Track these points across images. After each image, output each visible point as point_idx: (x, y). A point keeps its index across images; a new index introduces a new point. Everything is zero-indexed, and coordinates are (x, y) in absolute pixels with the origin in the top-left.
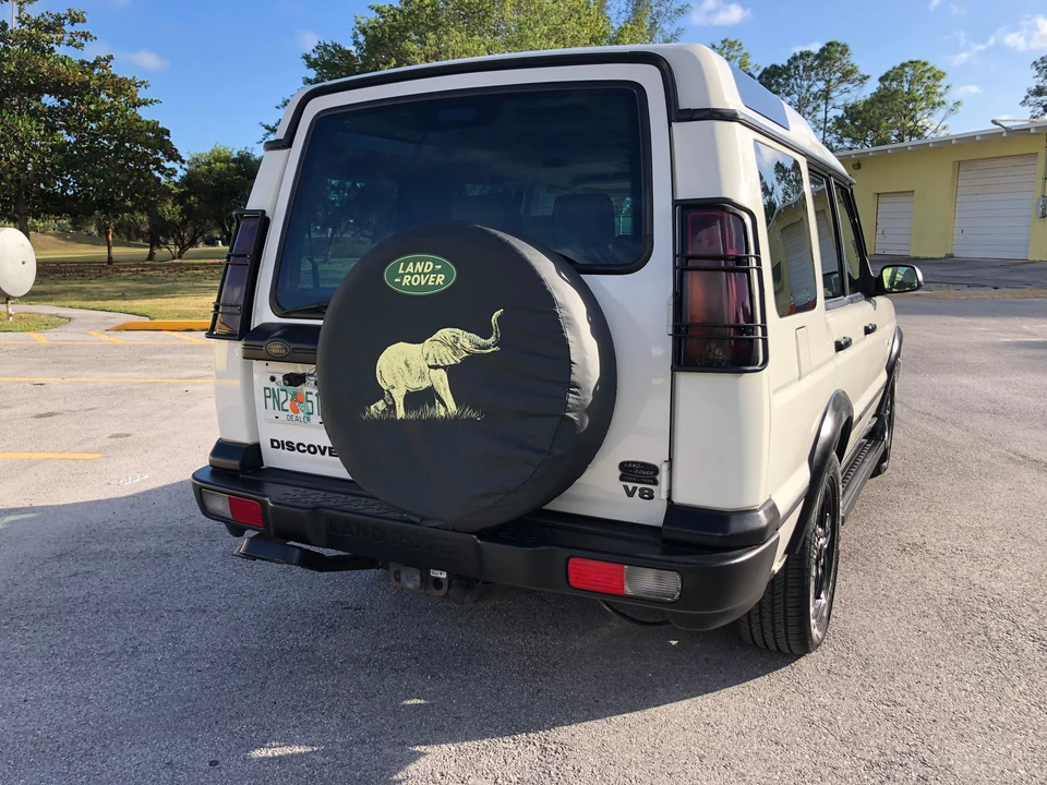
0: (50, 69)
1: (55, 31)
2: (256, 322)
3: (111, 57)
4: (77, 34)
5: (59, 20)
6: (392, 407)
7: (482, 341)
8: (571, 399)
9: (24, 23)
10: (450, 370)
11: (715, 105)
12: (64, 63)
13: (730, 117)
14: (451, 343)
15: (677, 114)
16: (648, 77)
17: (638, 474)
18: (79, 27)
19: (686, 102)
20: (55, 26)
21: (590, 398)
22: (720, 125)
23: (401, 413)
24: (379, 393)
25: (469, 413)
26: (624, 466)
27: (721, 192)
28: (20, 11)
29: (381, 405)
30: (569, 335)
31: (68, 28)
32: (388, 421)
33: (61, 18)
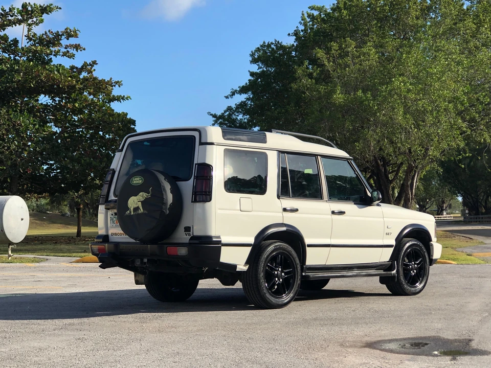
0: (47, 76)
1: (54, 45)
2: (109, 199)
3: (94, 63)
4: (71, 46)
5: (58, 37)
6: (131, 212)
7: (148, 195)
8: (164, 207)
9: (31, 40)
10: (142, 202)
11: (208, 142)
12: (58, 71)
13: (212, 144)
14: (142, 196)
15: (201, 144)
16: (196, 134)
17: (188, 229)
18: (73, 41)
19: (203, 141)
20: (55, 40)
21: (168, 207)
22: (208, 147)
23: (132, 213)
24: (128, 209)
25: (145, 212)
26: (185, 228)
27: (205, 161)
28: (29, 30)
29: (128, 212)
30: (164, 193)
31: (64, 42)
32: (130, 215)
33: (59, 35)
